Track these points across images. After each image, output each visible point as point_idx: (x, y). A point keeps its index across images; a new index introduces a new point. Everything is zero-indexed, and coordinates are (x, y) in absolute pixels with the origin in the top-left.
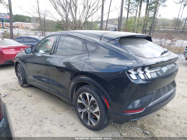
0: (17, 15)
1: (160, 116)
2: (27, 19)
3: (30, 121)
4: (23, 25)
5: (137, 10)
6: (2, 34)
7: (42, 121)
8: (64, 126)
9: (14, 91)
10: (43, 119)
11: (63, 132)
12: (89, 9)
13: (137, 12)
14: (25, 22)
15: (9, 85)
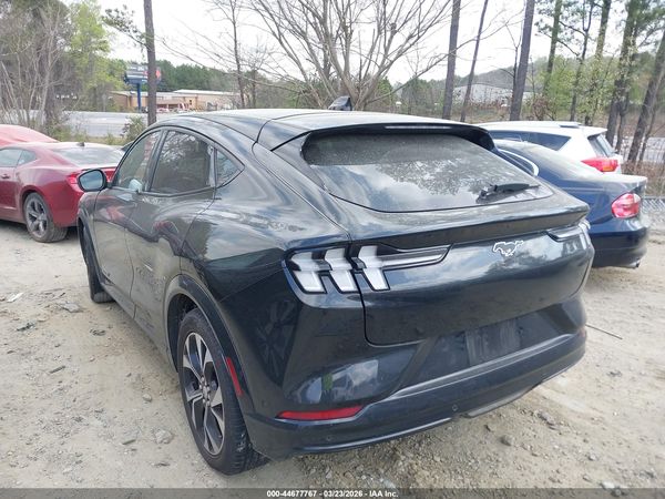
0: (184, 67)
1: (508, 445)
2: (215, 79)
3: (45, 417)
4: (199, 100)
5: (587, 31)
6: (125, 129)
7: (79, 420)
8: (133, 446)
9: (65, 312)
10: (87, 415)
11: (120, 463)
12: (392, 37)
13: (587, 37)
14: (209, 89)
15: (58, 294)
